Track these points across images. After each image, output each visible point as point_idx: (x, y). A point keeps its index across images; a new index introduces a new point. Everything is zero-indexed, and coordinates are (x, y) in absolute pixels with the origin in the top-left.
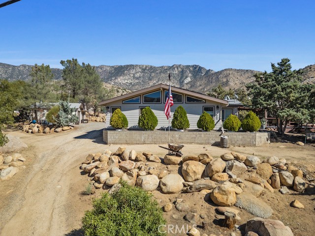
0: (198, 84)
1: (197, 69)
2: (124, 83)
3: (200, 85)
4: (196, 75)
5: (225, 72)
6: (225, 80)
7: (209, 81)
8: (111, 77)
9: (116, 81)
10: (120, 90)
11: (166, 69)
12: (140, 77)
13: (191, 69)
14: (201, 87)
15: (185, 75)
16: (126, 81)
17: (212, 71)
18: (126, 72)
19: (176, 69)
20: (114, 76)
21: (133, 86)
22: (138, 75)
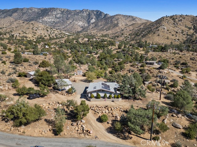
0: (100, 24)
1: (99, 13)
2: (49, 21)
3: (101, 25)
4: (98, 17)
5: (116, 17)
6: (116, 22)
7: (106, 23)
8: (39, 17)
9: (43, 20)
10: (49, 30)
11: (78, 12)
12: (60, 17)
13: (95, 12)
14: (101, 27)
15: (91, 17)
16: (50, 20)
17: (108, 15)
18: (49, 13)
19: (85, 12)
20: (41, 16)
21: (56, 23)
22: (58, 16)
